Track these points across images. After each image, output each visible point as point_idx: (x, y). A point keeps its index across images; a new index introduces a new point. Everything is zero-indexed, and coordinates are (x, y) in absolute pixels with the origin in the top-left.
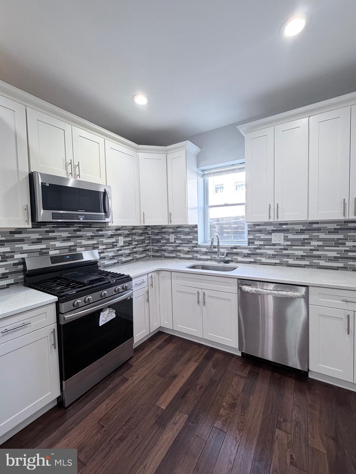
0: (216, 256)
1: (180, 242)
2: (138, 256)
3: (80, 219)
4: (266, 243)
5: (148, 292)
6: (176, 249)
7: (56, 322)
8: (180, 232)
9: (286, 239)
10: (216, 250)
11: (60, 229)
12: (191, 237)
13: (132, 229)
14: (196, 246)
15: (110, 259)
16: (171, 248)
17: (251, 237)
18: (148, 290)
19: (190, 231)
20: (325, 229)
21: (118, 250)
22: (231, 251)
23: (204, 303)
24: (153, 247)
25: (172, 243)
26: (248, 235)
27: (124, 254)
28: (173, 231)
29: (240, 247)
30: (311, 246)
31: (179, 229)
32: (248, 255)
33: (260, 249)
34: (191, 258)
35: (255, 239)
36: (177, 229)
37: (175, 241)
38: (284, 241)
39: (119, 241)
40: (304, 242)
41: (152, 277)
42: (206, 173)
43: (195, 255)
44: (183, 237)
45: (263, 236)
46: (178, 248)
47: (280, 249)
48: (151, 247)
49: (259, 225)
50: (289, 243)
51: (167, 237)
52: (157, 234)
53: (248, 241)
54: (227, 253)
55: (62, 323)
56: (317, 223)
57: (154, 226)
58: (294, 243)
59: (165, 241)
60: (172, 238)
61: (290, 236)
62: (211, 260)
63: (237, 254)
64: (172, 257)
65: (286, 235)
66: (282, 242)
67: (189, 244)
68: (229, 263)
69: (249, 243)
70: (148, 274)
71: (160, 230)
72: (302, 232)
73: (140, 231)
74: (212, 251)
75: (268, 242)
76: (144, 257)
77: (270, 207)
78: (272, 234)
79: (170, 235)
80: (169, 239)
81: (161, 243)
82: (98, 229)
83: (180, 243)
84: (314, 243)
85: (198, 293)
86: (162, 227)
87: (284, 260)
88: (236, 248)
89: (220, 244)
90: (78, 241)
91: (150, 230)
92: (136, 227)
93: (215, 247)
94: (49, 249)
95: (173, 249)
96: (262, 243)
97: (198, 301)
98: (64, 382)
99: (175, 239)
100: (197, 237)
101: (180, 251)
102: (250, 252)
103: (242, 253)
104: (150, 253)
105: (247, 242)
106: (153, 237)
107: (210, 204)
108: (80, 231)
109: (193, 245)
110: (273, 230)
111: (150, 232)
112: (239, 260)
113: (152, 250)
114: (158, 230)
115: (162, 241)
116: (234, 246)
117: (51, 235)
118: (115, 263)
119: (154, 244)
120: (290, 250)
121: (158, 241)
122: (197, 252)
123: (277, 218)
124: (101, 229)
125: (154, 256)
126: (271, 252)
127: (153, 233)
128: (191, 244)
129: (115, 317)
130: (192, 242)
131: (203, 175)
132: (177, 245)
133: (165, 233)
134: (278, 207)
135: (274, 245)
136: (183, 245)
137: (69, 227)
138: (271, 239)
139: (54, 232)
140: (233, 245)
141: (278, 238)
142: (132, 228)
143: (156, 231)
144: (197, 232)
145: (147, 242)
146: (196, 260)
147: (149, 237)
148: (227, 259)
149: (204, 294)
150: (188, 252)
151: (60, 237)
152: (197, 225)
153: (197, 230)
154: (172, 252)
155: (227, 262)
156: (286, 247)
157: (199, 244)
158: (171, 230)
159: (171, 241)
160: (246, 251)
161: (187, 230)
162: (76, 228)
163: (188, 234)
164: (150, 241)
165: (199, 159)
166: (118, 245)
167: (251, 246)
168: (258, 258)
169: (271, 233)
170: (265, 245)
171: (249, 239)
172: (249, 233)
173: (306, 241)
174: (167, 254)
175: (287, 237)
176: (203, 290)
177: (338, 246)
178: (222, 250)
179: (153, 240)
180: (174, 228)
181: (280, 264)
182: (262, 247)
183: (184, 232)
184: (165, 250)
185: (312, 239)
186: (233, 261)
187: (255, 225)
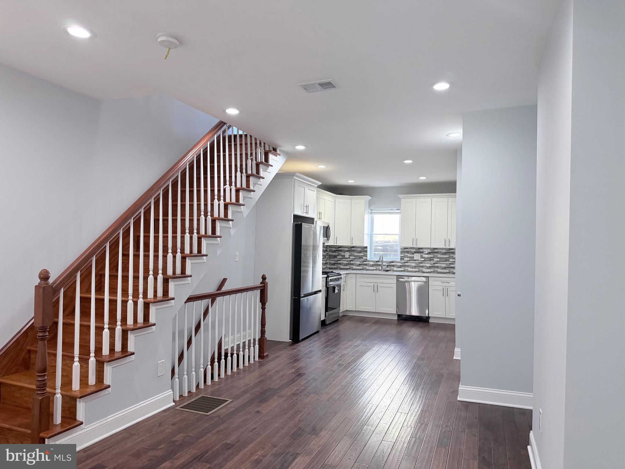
0: (380, 267)
1: (354, 258)
4: (411, 259)
6: (350, 263)
8: (354, 251)
9: (422, 257)
10: (381, 263)
12: (362, 254)
14: (366, 260)
16: (346, 262)
17: (402, 255)
19: (361, 250)
20: (441, 252)
22: (389, 264)
23: (377, 291)
24: (330, 261)
28: (348, 250)
29: (395, 262)
30: (434, 261)
31: (353, 249)
32: (400, 267)
33: (407, 263)
34: (361, 269)
35: (405, 257)
36: (351, 249)
37: (349, 257)
40: (431, 259)
42: (373, 212)
43: (364, 267)
44: (355, 254)
45: (409, 255)
46: (352, 262)
47: (419, 263)
49: (407, 248)
50: (423, 259)
51: (343, 254)
52: (335, 251)
54: (387, 265)
55: (327, 287)
56: (437, 249)
57: (332, 245)
58: (426, 260)
59: (341, 257)
60: (347, 255)
61: (424, 256)
62: (376, 270)
63: (393, 266)
64: (346, 268)
65: (421, 255)
66: (419, 259)
67: (360, 259)
69: (401, 259)
71: (338, 249)
72: (430, 253)
74: (377, 264)
75: (412, 259)
76: (325, 268)
77: (413, 240)
78: (414, 254)
79: (346, 252)
80: (344, 256)
84: (435, 260)
85: (374, 286)
86: (339, 246)
87: (421, 269)
88: (393, 262)
89: (383, 260)
95: (347, 263)
96: (408, 259)
97: (374, 290)
99: (349, 255)
100: (367, 254)
101: (353, 264)
102: (402, 265)
103: (396, 265)
104: (328, 266)
106: (330, 254)
107: (375, 232)
109: (364, 260)
110: (415, 252)
111: (328, 250)
112: (394, 270)
113: (329, 263)
114: (336, 249)
115: (338, 257)
119: (330, 259)
120: (424, 263)
121: (335, 257)
122: (366, 265)
123: (417, 245)
126: (413, 265)
127: (331, 251)
130: (363, 258)
131: (371, 213)
132: (351, 260)
133: (341, 251)
134: (417, 240)
135: (415, 260)
136: (356, 260)
138: (414, 257)
140: (391, 260)
141: (417, 256)
143: (334, 249)
144: (367, 251)
145: (327, 257)
146: (365, 270)
147: (328, 253)
148: (387, 269)
149: (378, 286)
150: (360, 265)
152: (367, 247)
154: (347, 265)
155: (387, 271)
156: (422, 262)
157: (368, 259)
158: (347, 249)
159: (346, 257)
160: (400, 264)
161: (359, 249)
163: (360, 252)
165: (370, 203)
168: (406, 268)
171: (401, 257)
172: (401, 253)
173: (432, 258)
174: (342, 267)
175: (422, 256)
176: (377, 284)
177: (446, 262)
178: (384, 264)
179: (330, 256)
180: (349, 247)
181: (419, 271)
182: (409, 262)
183: (357, 251)
184: (340, 264)
185: (434, 257)
186: (391, 270)
187: (405, 248)
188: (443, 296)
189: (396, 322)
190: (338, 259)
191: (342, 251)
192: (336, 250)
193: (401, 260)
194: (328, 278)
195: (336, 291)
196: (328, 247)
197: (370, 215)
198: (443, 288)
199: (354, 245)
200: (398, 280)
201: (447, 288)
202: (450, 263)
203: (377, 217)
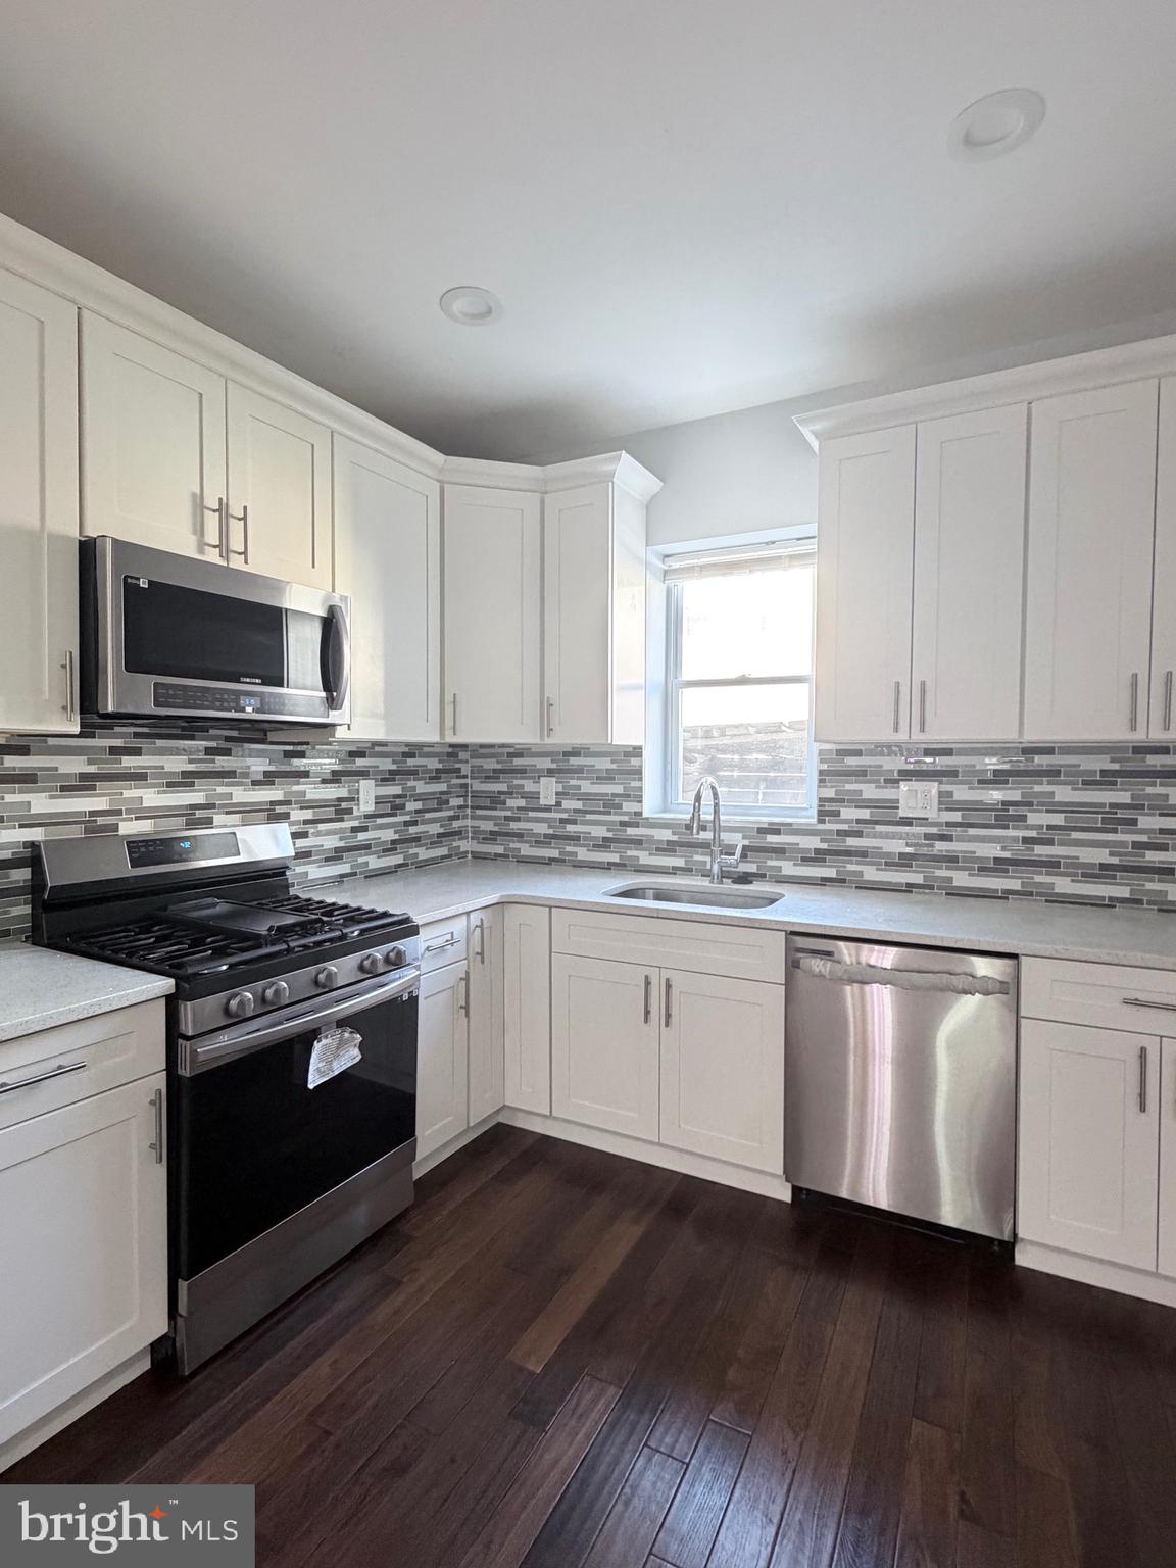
0: (708, 859)
1: (579, 805)
2: (423, 853)
3: (243, 710)
4: (880, 814)
5: (467, 979)
6: (560, 832)
7: (165, 1067)
8: (579, 770)
9: (946, 802)
10: (707, 835)
11: (160, 743)
12: (619, 789)
13: (407, 755)
14: (637, 819)
15: (327, 859)
16: (542, 829)
17: (830, 793)
18: (467, 973)
19: (614, 766)
20: (1074, 770)
21: (355, 830)
22: (758, 843)
23: (668, 1016)
24: (476, 823)
25: (548, 809)
26: (819, 787)
27: (376, 845)
28: (554, 766)
29: (791, 829)
30: (1028, 827)
31: (574, 761)
32: (818, 857)
33: (858, 834)
34: (614, 864)
35: (843, 801)
36: (565, 763)
37: (559, 804)
38: (940, 810)
39: (358, 794)
40: (1005, 816)
41: (481, 926)
42: (676, 565)
43: (629, 853)
45: (869, 792)
46: (570, 828)
47: (927, 836)
48: (469, 822)
50: (956, 817)
51: (529, 786)
52: (494, 775)
53: (820, 806)
54: (745, 848)
55: (185, 1072)
56: (1048, 751)
57: (482, 746)
58: (973, 817)
59: (522, 803)
60: (548, 790)
61: (961, 793)
62: (687, 870)
63: (779, 851)
64: (545, 858)
65: (946, 788)
66: (932, 813)
67: (609, 813)
68: (751, 882)
69: (822, 814)
70: (468, 913)
71: (507, 762)
72: (999, 778)
73: (433, 764)
74: (688, 840)
75: (886, 814)
76: (443, 857)
77: (898, 692)
78: (901, 783)
79: (542, 778)
80: (535, 796)
81: (508, 809)
82: (290, 748)
83: (575, 811)
84: (1038, 818)
85: (648, 983)
86: (512, 750)
87: (939, 873)
88: (777, 832)
89: (722, 817)
90: (220, 790)
91: (467, 762)
92: (420, 746)
93: (703, 828)
94: (119, 812)
95: (551, 832)
96: (865, 814)
97: (647, 1012)
98: (183, 1285)
99: (557, 794)
100: (641, 789)
101: (575, 839)
102: (825, 846)
103: (795, 849)
104: (466, 845)
105: (814, 812)
106: (478, 786)
107: (688, 674)
108: (227, 753)
109: (626, 818)
110: (902, 772)
111: (466, 769)
112: (784, 872)
113: (474, 832)
114: (498, 762)
115: (511, 803)
116: (770, 824)
117: (128, 762)
118: (342, 876)
119: (479, 812)
120: (961, 839)
121: (496, 801)
122: (637, 843)
123: (922, 730)
124: (299, 748)
125: (476, 856)
126: (898, 847)
127: (477, 773)
128: (615, 814)
129: (358, 1059)
130: (620, 806)
131: (666, 572)
132: (565, 816)
133: (522, 771)
134: (923, 692)
135: (907, 822)
136: (589, 817)
137: (192, 738)
138: (898, 801)
139: (137, 752)
140: (765, 820)
141: (917, 799)
142: (406, 750)
143: (491, 764)
144: (638, 773)
145: (455, 802)
146: (635, 871)
147: (465, 786)
148: (744, 868)
149: (668, 986)
150: (605, 844)
151: (160, 771)
152: (640, 748)
153: (641, 766)
154: (547, 840)
155: (745, 879)
156: (946, 831)
157: (644, 815)
158: (545, 763)
159: (543, 802)
160: (813, 843)
161: (604, 764)
162: (213, 744)
163: (608, 777)
164: (465, 801)
165: (655, 517)
166: (355, 808)
167: (827, 826)
168: (850, 867)
169: (897, 781)
170: (877, 822)
172: (821, 781)
173: (1011, 811)
174: (526, 850)
175: (950, 794)
177: (1115, 831)
178: (727, 838)
179: (476, 795)
180: (557, 754)
182: (866, 828)
183: (591, 769)
184: (519, 836)
185: (1030, 805)
186: (764, 876)
187: (842, 753)
190: (509, 813)
191: (524, 771)
192: (499, 766)
193: (821, 821)
196: (463, 755)
197: (659, 585)
200: (792, 965)
202: (1143, 838)
203: (696, 593)
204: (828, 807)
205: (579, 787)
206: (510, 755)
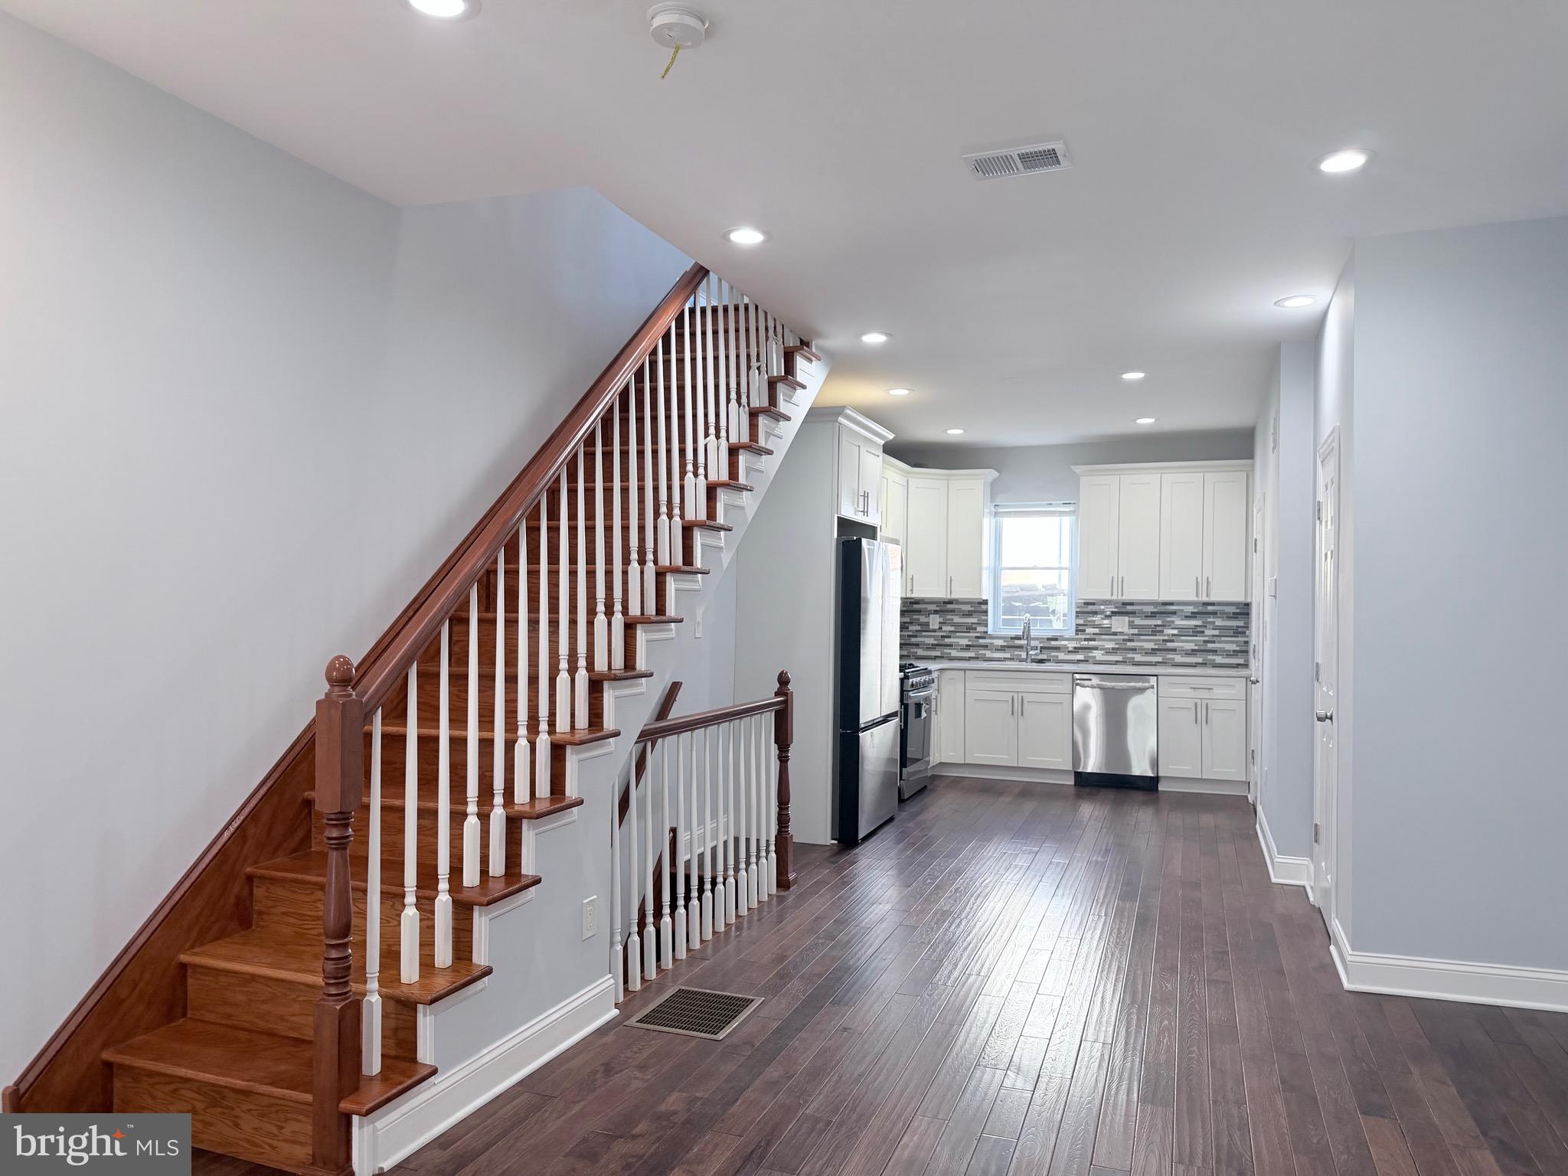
0: (1022, 653)
1: (952, 629)
4: (1103, 631)
6: (941, 642)
8: (952, 611)
9: (1132, 625)
10: (1025, 642)
12: (975, 620)
14: (985, 635)
16: (931, 641)
17: (1081, 622)
19: (972, 609)
20: (1182, 612)
22: (1047, 645)
23: (1022, 712)
25: (934, 631)
26: (1076, 619)
28: (938, 609)
29: (1062, 638)
30: (1164, 636)
31: (950, 606)
32: (1076, 650)
33: (1094, 640)
34: (972, 658)
36: (944, 607)
37: (940, 628)
38: (1129, 628)
40: (1155, 631)
42: (1002, 511)
43: (980, 652)
44: (957, 619)
45: (1098, 621)
46: (947, 640)
47: (1124, 640)
50: (1136, 631)
51: (923, 619)
53: (1076, 628)
54: (1041, 648)
56: (1172, 604)
58: (1143, 631)
59: (918, 628)
60: (934, 621)
61: (1138, 621)
62: (1011, 659)
63: (1057, 649)
64: (932, 656)
65: (1131, 619)
66: (1126, 630)
67: (970, 632)
68: (1044, 663)
69: (1078, 631)
71: (909, 606)
72: (1153, 615)
74: (1012, 645)
75: (1106, 631)
77: (1112, 581)
78: (1113, 617)
79: (931, 615)
80: (927, 624)
81: (910, 631)
83: (950, 631)
84: (1168, 631)
85: (1012, 699)
86: (913, 600)
87: (1129, 656)
88: (1056, 640)
89: (1031, 633)
93: (1020, 638)
95: (936, 642)
96: (1097, 631)
97: (1012, 712)
99: (940, 623)
100: (987, 620)
101: (950, 646)
102: (1078, 645)
103: (1065, 647)
105: (1074, 631)
107: (1005, 563)
109: (978, 635)
110: (1112, 612)
112: (1060, 658)
114: (904, 607)
115: (911, 628)
116: (1053, 636)
120: (1138, 641)
121: (904, 626)
122: (985, 647)
123: (1122, 595)
126: (1110, 645)
128: (973, 633)
130: (976, 629)
131: (995, 513)
132: (944, 634)
133: (919, 611)
134: (1123, 580)
135: (1115, 634)
136: (958, 634)
138: (1111, 625)
140: (1050, 635)
141: (1120, 624)
144: (986, 612)
146: (984, 660)
148: (1041, 657)
149: (1023, 700)
150: (968, 647)
152: (988, 600)
153: (987, 609)
154: (934, 647)
155: (1041, 661)
156: (1131, 637)
157: (989, 633)
158: (933, 607)
159: (931, 627)
160: (1073, 644)
161: (967, 608)
163: (969, 614)
165: (995, 490)
168: (1090, 654)
169: (1110, 617)
170: (1102, 634)
171: (1077, 625)
172: (1077, 616)
173: (1158, 629)
174: (920, 652)
175: (1133, 622)
176: (1020, 695)
177: (1196, 636)
178: (1033, 643)
180: (940, 602)
181: (1123, 662)
182: (1097, 637)
183: (960, 610)
184: (917, 645)
185: (1165, 626)
186: (1050, 660)
187: (1087, 604)
188: (1196, 723)
189: (1072, 791)
190: (910, 633)
192: (905, 609)
193: (1077, 634)
194: (906, 681)
195: (924, 714)
197: (993, 520)
198: (1196, 704)
199: (954, 596)
201: (1207, 704)
202: (1206, 639)
203: (1008, 523)
204: (1081, 628)
205: (952, 620)
206: (911, 603)
